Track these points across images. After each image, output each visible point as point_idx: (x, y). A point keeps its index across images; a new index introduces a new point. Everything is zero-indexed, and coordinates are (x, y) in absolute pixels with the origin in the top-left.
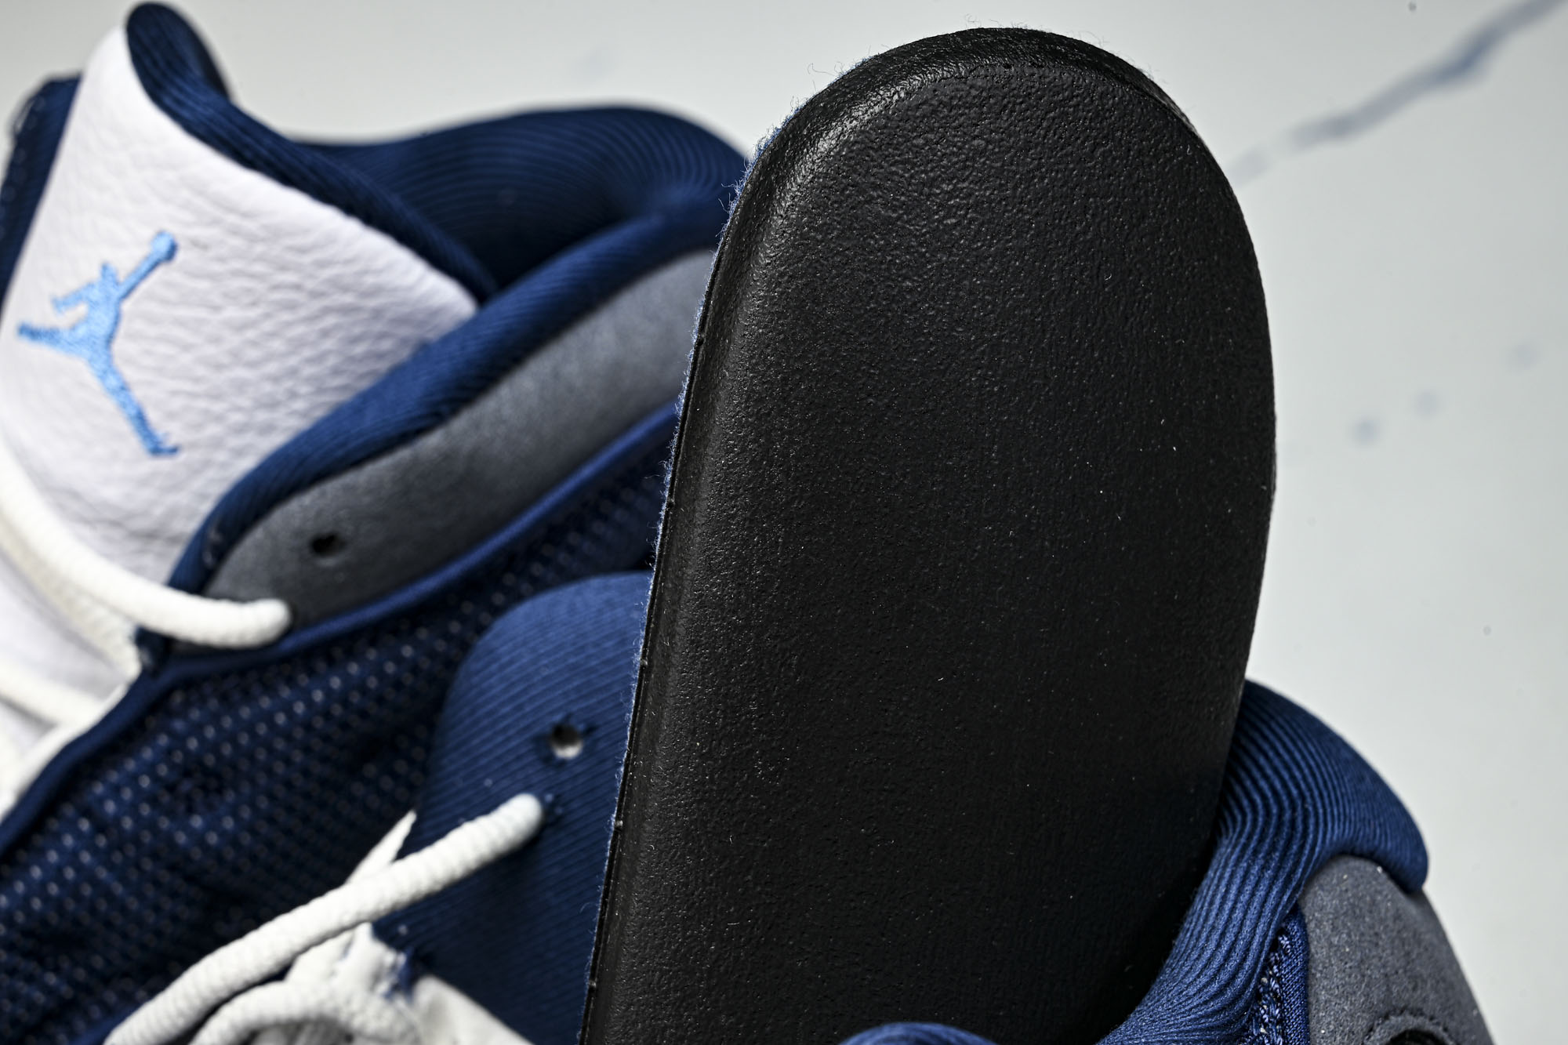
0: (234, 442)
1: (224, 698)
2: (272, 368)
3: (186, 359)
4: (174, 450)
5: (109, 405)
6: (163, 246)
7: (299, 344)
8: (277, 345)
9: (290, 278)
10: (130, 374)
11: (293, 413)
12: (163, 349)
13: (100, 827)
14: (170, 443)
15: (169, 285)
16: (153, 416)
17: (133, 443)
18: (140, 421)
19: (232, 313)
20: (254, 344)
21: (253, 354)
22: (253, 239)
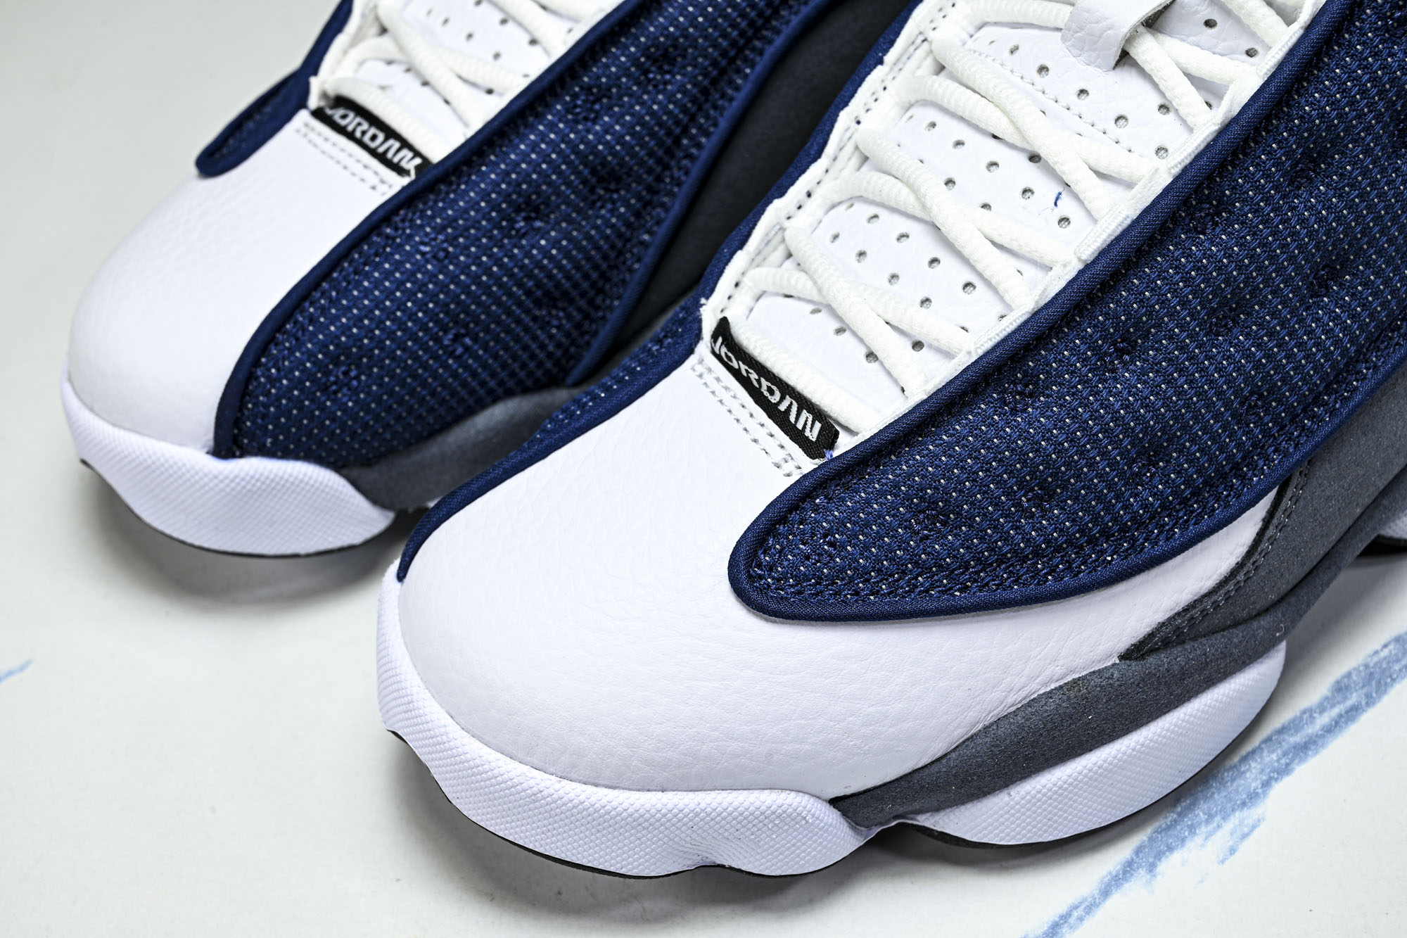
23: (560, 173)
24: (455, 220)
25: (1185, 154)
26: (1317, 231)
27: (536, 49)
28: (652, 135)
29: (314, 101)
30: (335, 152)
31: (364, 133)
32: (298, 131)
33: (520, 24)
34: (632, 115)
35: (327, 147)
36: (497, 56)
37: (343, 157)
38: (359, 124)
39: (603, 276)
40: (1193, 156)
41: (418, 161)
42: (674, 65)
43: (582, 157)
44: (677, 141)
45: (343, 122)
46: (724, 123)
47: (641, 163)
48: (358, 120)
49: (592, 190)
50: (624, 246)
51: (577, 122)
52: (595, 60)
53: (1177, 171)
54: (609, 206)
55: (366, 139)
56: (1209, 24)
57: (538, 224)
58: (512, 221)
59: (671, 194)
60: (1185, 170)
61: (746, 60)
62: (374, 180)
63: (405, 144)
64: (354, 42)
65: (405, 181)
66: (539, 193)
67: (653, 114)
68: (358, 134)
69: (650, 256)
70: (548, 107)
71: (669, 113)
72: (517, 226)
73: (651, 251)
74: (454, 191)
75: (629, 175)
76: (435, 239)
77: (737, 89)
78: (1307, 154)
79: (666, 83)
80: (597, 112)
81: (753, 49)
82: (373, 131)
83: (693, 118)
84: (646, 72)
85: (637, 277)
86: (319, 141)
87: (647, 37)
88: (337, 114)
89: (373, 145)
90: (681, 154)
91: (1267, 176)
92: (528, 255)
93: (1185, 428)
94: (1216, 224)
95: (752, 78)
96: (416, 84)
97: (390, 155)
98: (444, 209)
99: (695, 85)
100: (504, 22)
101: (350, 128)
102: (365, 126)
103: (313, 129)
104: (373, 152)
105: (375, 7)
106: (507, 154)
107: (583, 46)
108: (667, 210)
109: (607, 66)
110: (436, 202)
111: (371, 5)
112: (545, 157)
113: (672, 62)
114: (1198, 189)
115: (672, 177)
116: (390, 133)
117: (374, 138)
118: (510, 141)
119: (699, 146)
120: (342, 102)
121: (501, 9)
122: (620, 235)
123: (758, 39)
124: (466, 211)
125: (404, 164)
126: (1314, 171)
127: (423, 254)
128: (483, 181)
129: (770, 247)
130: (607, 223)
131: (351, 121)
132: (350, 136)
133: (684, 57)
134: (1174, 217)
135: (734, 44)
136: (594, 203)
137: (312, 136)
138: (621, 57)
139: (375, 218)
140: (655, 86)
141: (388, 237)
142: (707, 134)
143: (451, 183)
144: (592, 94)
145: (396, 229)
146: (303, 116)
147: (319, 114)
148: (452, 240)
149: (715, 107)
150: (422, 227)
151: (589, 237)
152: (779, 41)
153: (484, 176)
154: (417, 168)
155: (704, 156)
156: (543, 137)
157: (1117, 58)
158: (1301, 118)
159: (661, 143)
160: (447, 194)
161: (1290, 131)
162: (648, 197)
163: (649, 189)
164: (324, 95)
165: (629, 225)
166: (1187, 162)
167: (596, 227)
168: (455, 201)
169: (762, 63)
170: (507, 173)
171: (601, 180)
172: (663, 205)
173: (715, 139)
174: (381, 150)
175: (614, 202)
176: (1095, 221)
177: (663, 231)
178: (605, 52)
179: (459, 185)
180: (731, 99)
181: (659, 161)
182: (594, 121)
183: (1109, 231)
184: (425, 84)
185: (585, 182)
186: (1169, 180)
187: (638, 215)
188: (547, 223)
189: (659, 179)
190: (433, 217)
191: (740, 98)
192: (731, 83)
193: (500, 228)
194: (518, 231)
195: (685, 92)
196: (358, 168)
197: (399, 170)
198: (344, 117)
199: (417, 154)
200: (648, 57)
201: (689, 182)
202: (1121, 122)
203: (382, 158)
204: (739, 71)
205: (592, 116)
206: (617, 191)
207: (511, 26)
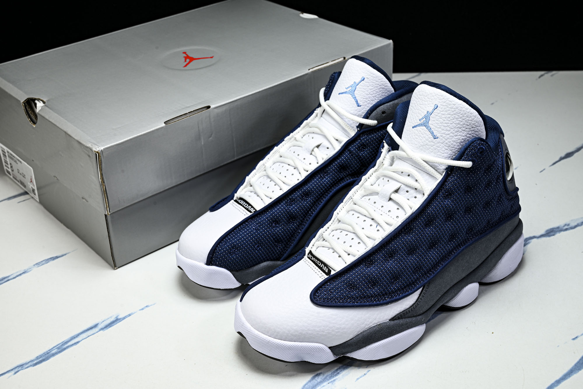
0: (368, 105)
1: (367, 135)
2: (373, 95)
3: (364, 93)
4: (361, 106)
5: (353, 100)
6: (363, 78)
7: (377, 92)
8: (375, 92)
9: (378, 83)
10: (356, 96)
11: (375, 102)
12: (361, 92)
13: (350, 153)
14: (360, 105)
15: (363, 84)
16: (358, 101)
17: (356, 105)
18: (357, 102)
19: (370, 87)
20: (372, 92)
21: (372, 93)
22: (374, 77)
23: (283, 215)
24: (261, 222)
25: (404, 218)
26: (430, 236)
27: (281, 191)
28: (303, 210)
29: (235, 198)
30: (238, 208)
31: (244, 204)
32: (231, 204)
33: (278, 186)
34: (299, 205)
35: (236, 207)
36: (273, 192)
37: (240, 209)
38: (243, 203)
39: (290, 238)
40: (405, 219)
41: (254, 210)
42: (309, 196)
43: (288, 213)
44: (308, 212)
45: (240, 202)
46: (318, 209)
47: (300, 215)
48: (243, 202)
49: (289, 220)
50: (295, 232)
51: (288, 205)
52: (293, 194)
53: (402, 222)
54: (293, 223)
55: (245, 206)
56: (407, 192)
57: (277, 225)
58: (272, 224)
59: (306, 223)
60: (404, 221)
61: (324, 197)
62: (245, 214)
63: (252, 207)
64: (244, 188)
65: (252, 214)
66: (278, 219)
67: (303, 205)
68: (243, 205)
69: (300, 235)
70: (282, 202)
71: (307, 206)
72: (273, 225)
73: (301, 234)
74: (261, 217)
75: (297, 218)
76: (256, 226)
77: (322, 202)
78: (428, 220)
79: (307, 200)
80: (292, 204)
81: (326, 195)
82: (246, 204)
83: (312, 207)
84: (303, 197)
85: (297, 239)
86: (235, 206)
87: (304, 190)
88: (239, 201)
89: (246, 207)
90: (309, 215)
91: (420, 224)
92: (275, 231)
93: (402, 273)
94: (410, 233)
95: (325, 200)
96: (256, 196)
97: (249, 209)
98: (259, 220)
99: (312, 201)
100: (275, 185)
101: (241, 204)
102: (245, 203)
103: (234, 203)
104: (245, 208)
105: (250, 181)
106: (272, 210)
107: (290, 190)
108: (305, 226)
109: (295, 195)
110: (257, 218)
111: (249, 181)
112: (280, 212)
113: (308, 196)
114: (406, 225)
115: (306, 219)
116: (249, 205)
117: (246, 205)
118: (273, 208)
119: (312, 213)
120: (241, 199)
121: (275, 182)
122: (294, 230)
123: (327, 193)
124: (263, 221)
125: (251, 211)
126: (430, 224)
127: (253, 228)
128: (267, 215)
130: (292, 227)
131: (242, 202)
132: (241, 205)
133: (311, 195)
134: (401, 230)
135: (321, 193)
136: (289, 222)
137: (234, 205)
138: (298, 193)
139: (244, 220)
140: (304, 200)
141: (246, 224)
142: (314, 211)
143: (260, 215)
144: (291, 200)
145: (248, 223)
146: (232, 201)
147: (236, 201)
148: (259, 226)
149: (317, 206)
150: (254, 223)
151: (288, 229)
152: (331, 194)
153: (267, 214)
154: (254, 212)
155: (313, 215)
156: (280, 208)
157: (389, 199)
158: (427, 213)
159: (304, 212)
160: (260, 217)
161: (425, 216)
162: (301, 223)
163: (301, 221)
164: (237, 198)
165: (296, 228)
166: (404, 220)
167: (289, 227)
168: (261, 219)
170: (272, 214)
171: (291, 218)
172: (304, 225)
173: (316, 212)
174: (247, 208)
175: (294, 223)
176: (385, 231)
177: (303, 230)
178: (295, 192)
179: (262, 216)
180: (320, 204)
181: (304, 215)
182: (291, 206)
183: (388, 232)
184: (258, 196)
185: (288, 218)
186: (401, 223)
187: (298, 226)
188: (279, 225)
189: (304, 219)
190: (256, 221)
191: (322, 205)
192: (320, 201)
193: (269, 225)
194: (273, 226)
195: (310, 202)
196: (242, 211)
197: (250, 212)
198: (240, 201)
199: (254, 209)
200: (303, 194)
201: (310, 221)
202: (390, 212)
203: (247, 209)
204: (322, 199)
205: (291, 204)
206: (295, 221)
207: (277, 186)
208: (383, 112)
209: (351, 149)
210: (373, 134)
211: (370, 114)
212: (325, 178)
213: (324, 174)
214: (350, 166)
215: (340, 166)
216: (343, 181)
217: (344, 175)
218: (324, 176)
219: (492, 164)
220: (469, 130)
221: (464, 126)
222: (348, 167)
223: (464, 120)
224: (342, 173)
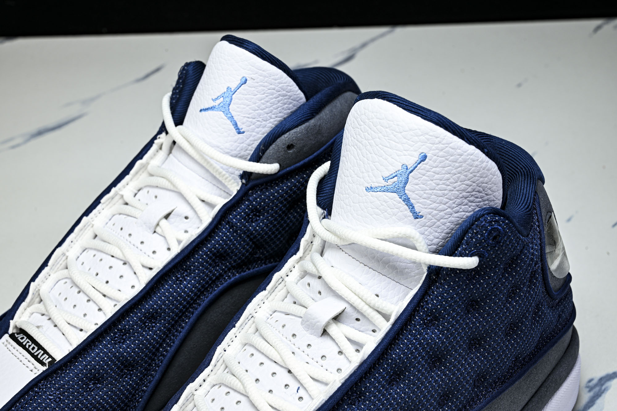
0: (257, 129)
2: (267, 110)
3: (247, 108)
4: (243, 132)
6: (243, 80)
7: (273, 104)
8: (268, 104)
9: (273, 86)
10: (233, 113)
11: (270, 122)
12: (242, 106)
14: (242, 131)
15: (244, 90)
17: (234, 131)
18: (236, 125)
19: (259, 96)
20: (263, 104)
21: (263, 106)
22: (265, 77)
23: (108, 365)
24: (64, 385)
25: (346, 374)
26: (400, 403)
27: (101, 313)
28: (147, 348)
29: (11, 331)
30: (17, 354)
31: (29, 346)
32: (3, 343)
33: (95, 302)
34: (139, 341)
35: (14, 351)
36: (85, 315)
37: (20, 356)
38: (28, 342)
39: (126, 405)
40: (349, 375)
41: (50, 359)
42: (156, 320)
43: (118, 358)
44: (158, 350)
45: (22, 341)
46: (177, 342)
47: (142, 359)
48: (28, 340)
49: (122, 371)
50: (135, 392)
51: (116, 344)
52: (124, 319)
53: (343, 381)
54: (129, 377)
55: (30, 349)
56: (358, 320)
57: (99, 385)
58: (87, 385)
59: (156, 371)
60: (346, 381)
61: (186, 316)
62: (32, 367)
63: (46, 352)
64: (29, 306)
65: (44, 368)
66: (99, 374)
67: (147, 340)
68: (27, 347)
69: (146, 396)
70: (104, 338)
71: (154, 339)
72: (90, 387)
73: (147, 394)
74: (64, 373)
75: (137, 365)
76: (55, 393)
77: (183, 328)
78: (395, 373)
79: (153, 327)
80: (124, 339)
81: (189, 312)
82: (33, 345)
83: (164, 340)
84: (144, 323)
85: (141, 404)
86: (11, 348)
87: (145, 310)
88: (19, 337)
89: (33, 352)
90: (160, 354)
91: (379, 382)
92: (94, 399)
94: (359, 401)
95: (189, 324)
96: (52, 326)
97: (39, 357)
98: (60, 381)
99: (164, 328)
100: (88, 301)
101: (24, 344)
102: (30, 343)
103: (9, 343)
104: (32, 355)
105: (39, 290)
106: (86, 358)
107: (118, 315)
108: (153, 377)
109: (129, 321)
110: (56, 378)
111: (37, 290)
112: (102, 359)
113: (156, 319)
114: (351, 388)
115: (155, 364)
116: (40, 347)
117: (33, 348)
118: (88, 352)
119: (167, 351)
120: (22, 331)
121: (88, 296)
122: (133, 388)
123: (191, 308)
124: (69, 381)
125: (44, 361)
126: (399, 379)
127: (50, 399)
128: (76, 369)
129: (188, 402)
130: (128, 383)
131: (25, 341)
132: (24, 347)
133: (160, 317)
134: (342, 399)
135: (181, 311)
136: (123, 376)
137: (9, 346)
138: (134, 318)
140: (148, 328)
141: (36, 392)
142: (170, 346)
143: (63, 370)
144: (122, 332)
145: (40, 389)
146: (6, 336)
147: (12, 336)
148: (62, 394)
149: (174, 335)
150: (50, 388)
151: (120, 390)
152: (200, 309)
153: (77, 367)
154: (49, 362)
155: (169, 355)
156: (101, 350)
157: (322, 333)
158: (392, 360)
159: (150, 351)
160: (61, 374)
161: (388, 365)
162: (145, 372)
163: (146, 369)
164: (16, 327)
165: (137, 384)
166: (347, 377)
167: (123, 386)
168: (64, 377)
169: (193, 317)
170: (86, 366)
171: (125, 367)
172: (151, 375)
173: (173, 349)
174: (36, 354)
175: (131, 375)
176: (313, 399)
177: (151, 386)
178: (128, 316)
179: (66, 371)
180: (180, 332)
181: (150, 358)
182: (123, 343)
183: (316, 406)
184: (56, 326)
185: (118, 368)
186: (340, 385)
187: (141, 380)
188: (103, 385)
189: (150, 365)
190: (55, 384)
191: (184, 332)
192: (180, 325)
193: (82, 388)
194: (90, 389)
195: (160, 331)
196: (26, 362)
197: (43, 364)
198: (22, 338)
199: (50, 356)
200: (145, 318)
201: (163, 365)
202: (324, 358)
203: (36, 358)
204: (183, 321)
205: (122, 341)
206: (132, 371)
207: (91, 302)
208: (290, 147)
209: (232, 219)
210: (272, 187)
211: (264, 152)
212: (185, 280)
213: (184, 273)
214: (232, 252)
215: (214, 254)
216: (220, 280)
217: (223, 270)
218: (183, 277)
219: (519, 255)
220: (480, 200)
221: (474, 193)
222: (228, 255)
223: (474, 182)
224: (218, 266)
